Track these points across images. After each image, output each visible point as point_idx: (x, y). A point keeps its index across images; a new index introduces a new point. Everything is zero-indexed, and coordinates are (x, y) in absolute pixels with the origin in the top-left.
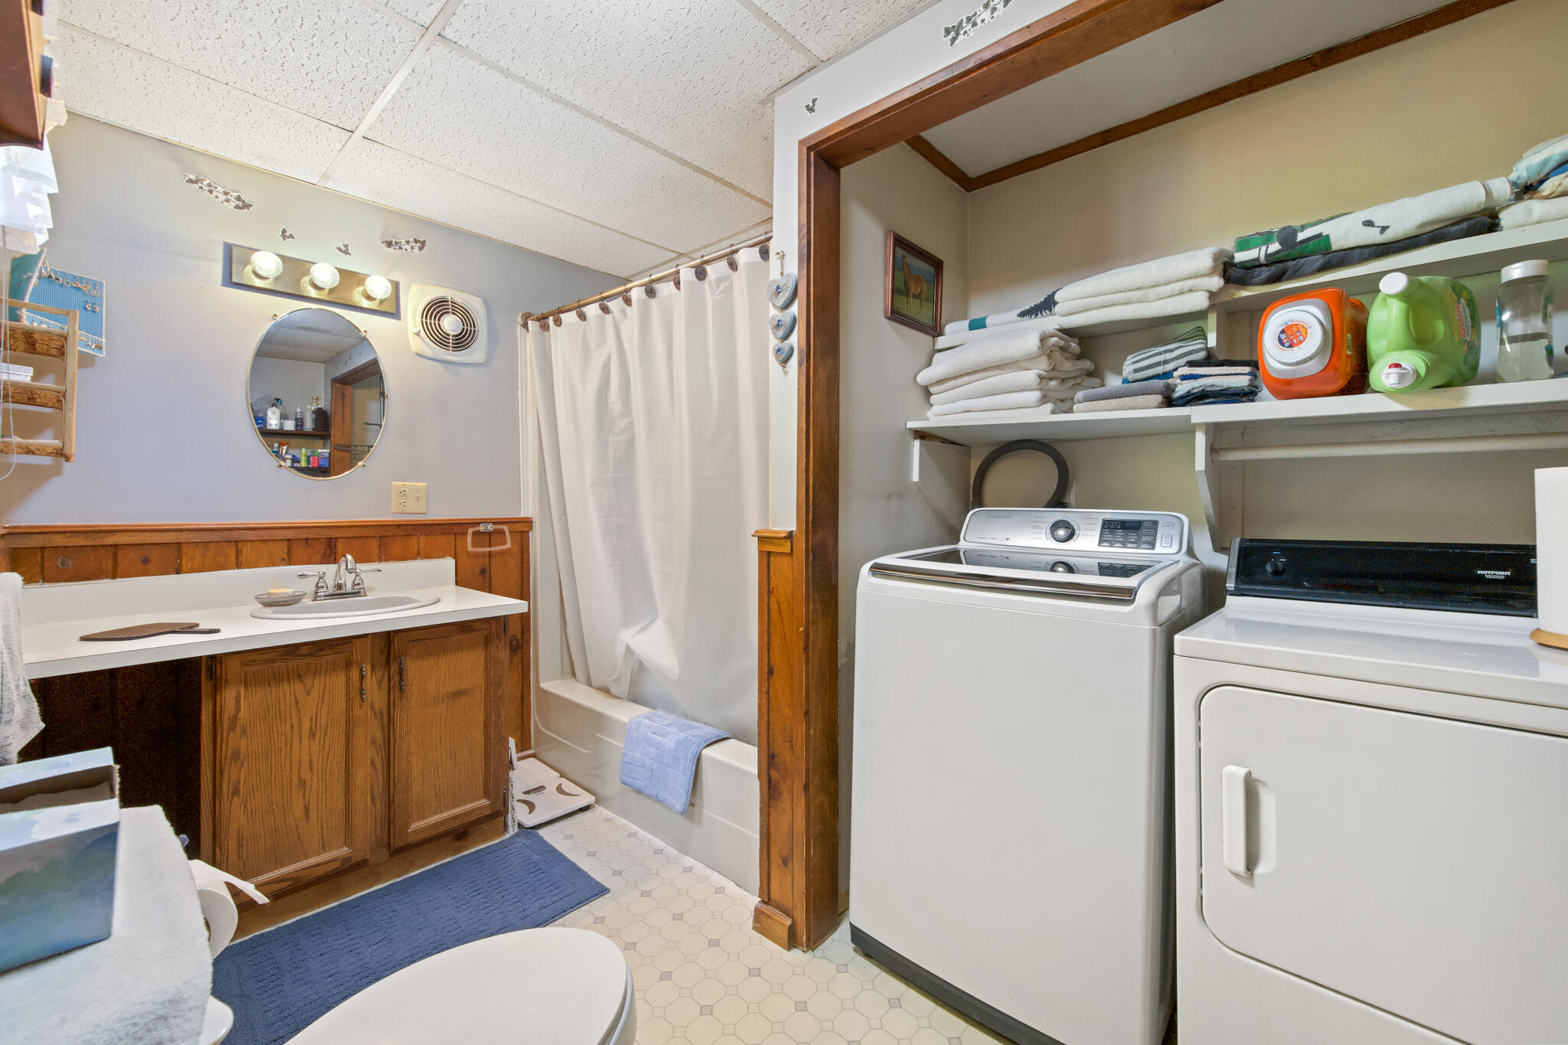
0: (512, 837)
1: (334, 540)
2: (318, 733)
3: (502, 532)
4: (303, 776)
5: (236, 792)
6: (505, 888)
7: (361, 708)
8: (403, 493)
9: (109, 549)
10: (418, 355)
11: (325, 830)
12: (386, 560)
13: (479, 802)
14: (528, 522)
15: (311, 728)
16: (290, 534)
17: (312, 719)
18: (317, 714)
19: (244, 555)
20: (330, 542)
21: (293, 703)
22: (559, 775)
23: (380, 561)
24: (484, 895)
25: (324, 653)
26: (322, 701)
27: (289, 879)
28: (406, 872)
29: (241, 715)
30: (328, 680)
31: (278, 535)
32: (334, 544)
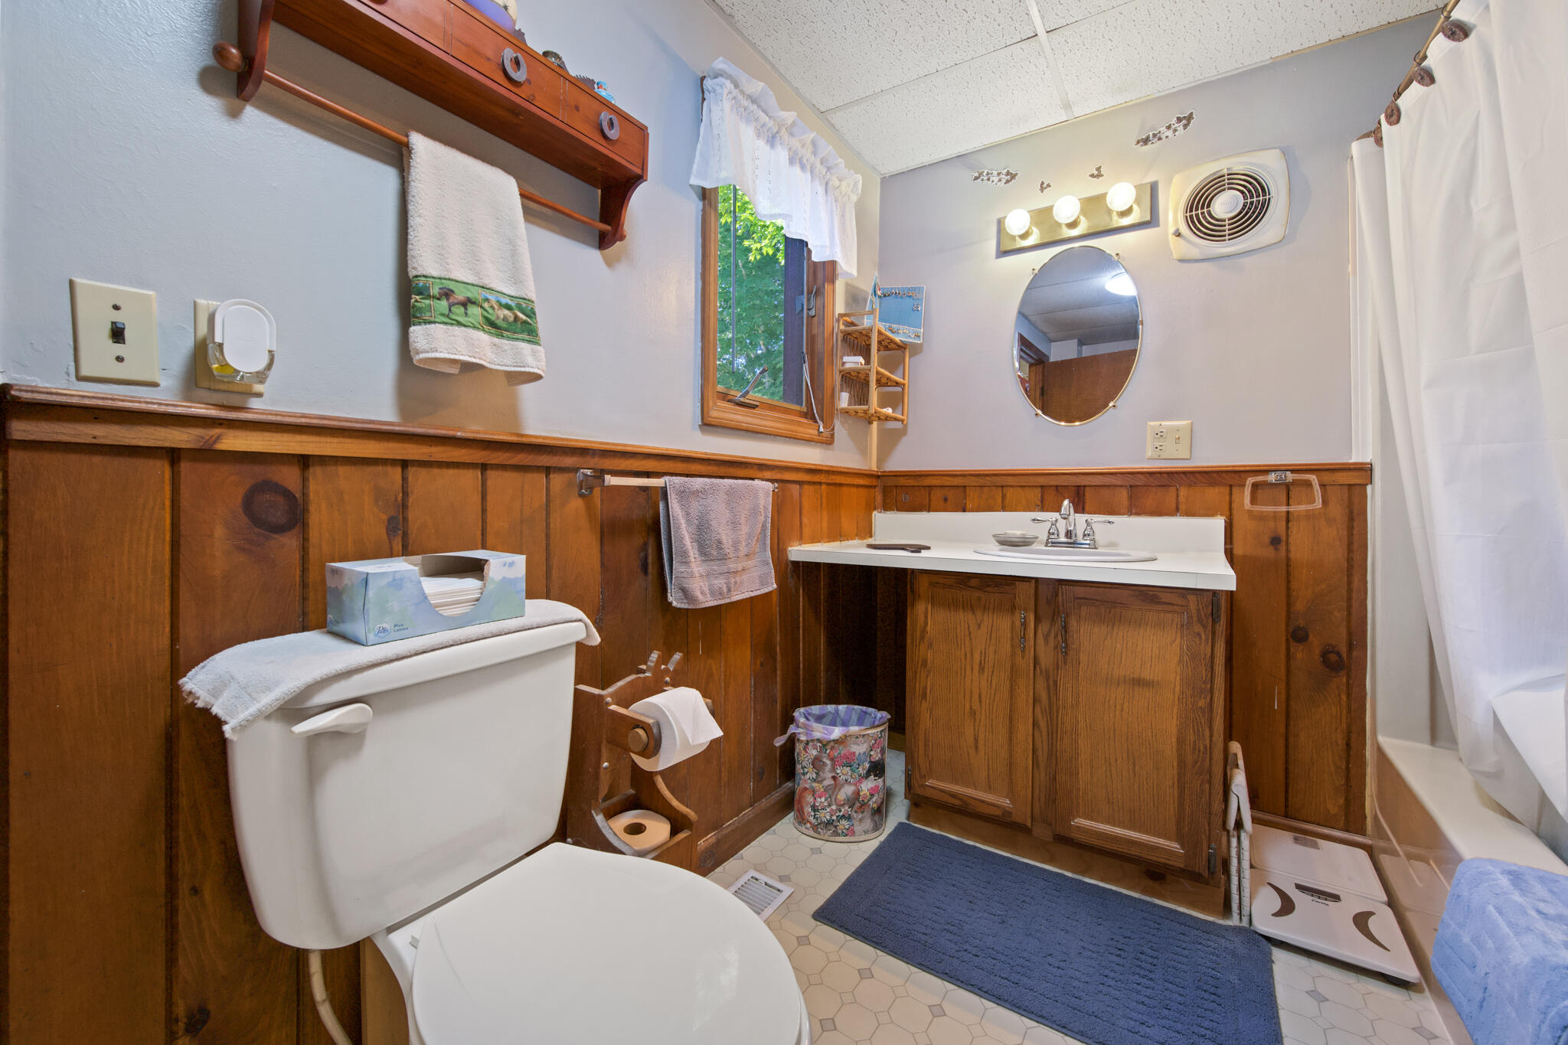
0: (1227, 928)
1: (1082, 488)
2: (986, 670)
3: (1308, 484)
4: (974, 707)
5: (924, 696)
6: (1152, 976)
7: (1023, 657)
8: (1159, 435)
9: (927, 488)
10: (1182, 261)
11: (991, 771)
12: (1138, 514)
13: (1168, 843)
14: (1365, 471)
15: (981, 662)
16: (1042, 481)
17: (981, 652)
18: (985, 649)
19: (1008, 499)
20: (1078, 490)
21: (967, 633)
22: (1385, 898)
23: (1131, 514)
24: (1121, 961)
25: (989, 589)
26: (990, 639)
27: (962, 800)
28: (1083, 873)
29: (928, 629)
30: (995, 618)
31: (1033, 481)
32: (1082, 492)
